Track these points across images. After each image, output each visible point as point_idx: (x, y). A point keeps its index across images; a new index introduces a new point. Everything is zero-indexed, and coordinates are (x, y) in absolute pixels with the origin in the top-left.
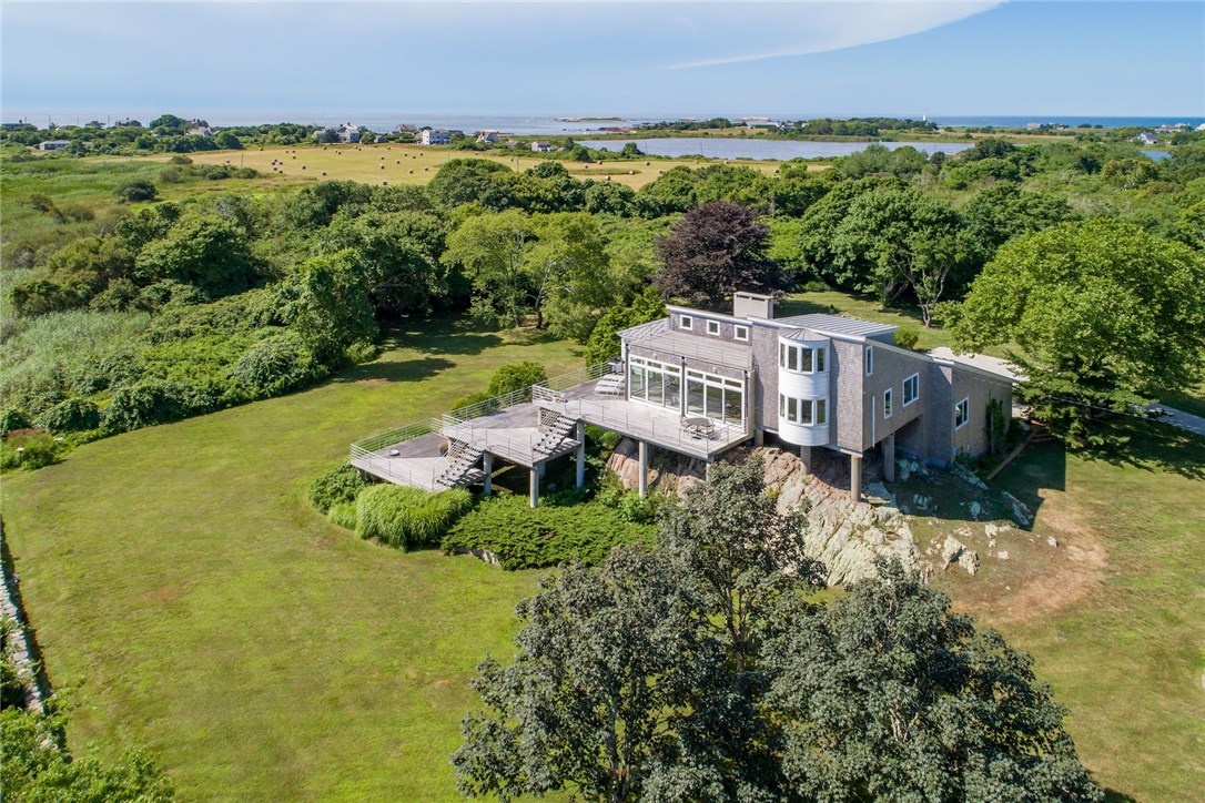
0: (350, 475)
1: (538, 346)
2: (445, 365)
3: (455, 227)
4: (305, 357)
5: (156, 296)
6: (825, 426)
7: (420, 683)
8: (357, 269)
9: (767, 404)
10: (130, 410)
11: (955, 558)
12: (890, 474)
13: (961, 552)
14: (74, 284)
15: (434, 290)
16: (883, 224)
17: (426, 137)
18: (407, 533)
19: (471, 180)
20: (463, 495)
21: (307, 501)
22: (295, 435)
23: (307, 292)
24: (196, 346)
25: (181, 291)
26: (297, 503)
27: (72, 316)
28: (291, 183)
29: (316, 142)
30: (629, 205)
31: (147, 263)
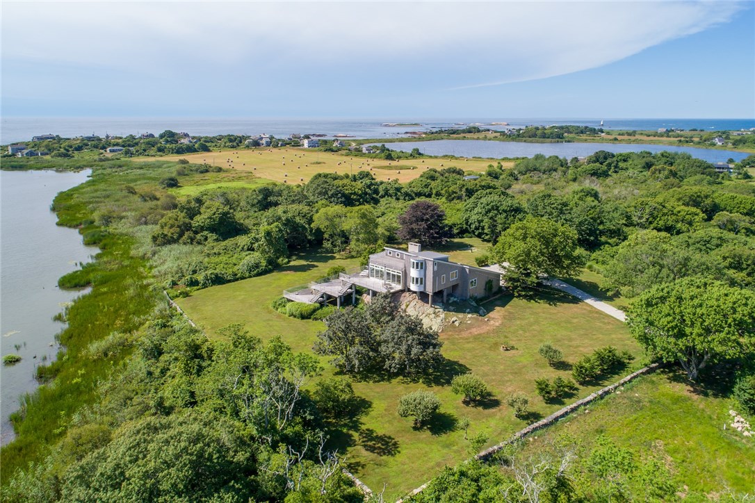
0: (283, 300)
1: (349, 260)
2: (314, 266)
3: (317, 212)
4: (264, 263)
5: (202, 238)
6: (423, 286)
7: (305, 345)
8: (280, 230)
9: (408, 279)
10: (208, 280)
11: (453, 322)
12: (445, 301)
13: (456, 321)
14: (172, 234)
15: (309, 237)
16: (489, 211)
17: (306, 142)
18: (302, 314)
19: (325, 186)
20: (318, 305)
21: (271, 307)
22: (264, 289)
23: (263, 239)
24: (224, 258)
25: (212, 236)
26: (268, 308)
27: (175, 246)
28: (240, 175)
29: (248, 146)
30: (399, 194)
31: (196, 225)
